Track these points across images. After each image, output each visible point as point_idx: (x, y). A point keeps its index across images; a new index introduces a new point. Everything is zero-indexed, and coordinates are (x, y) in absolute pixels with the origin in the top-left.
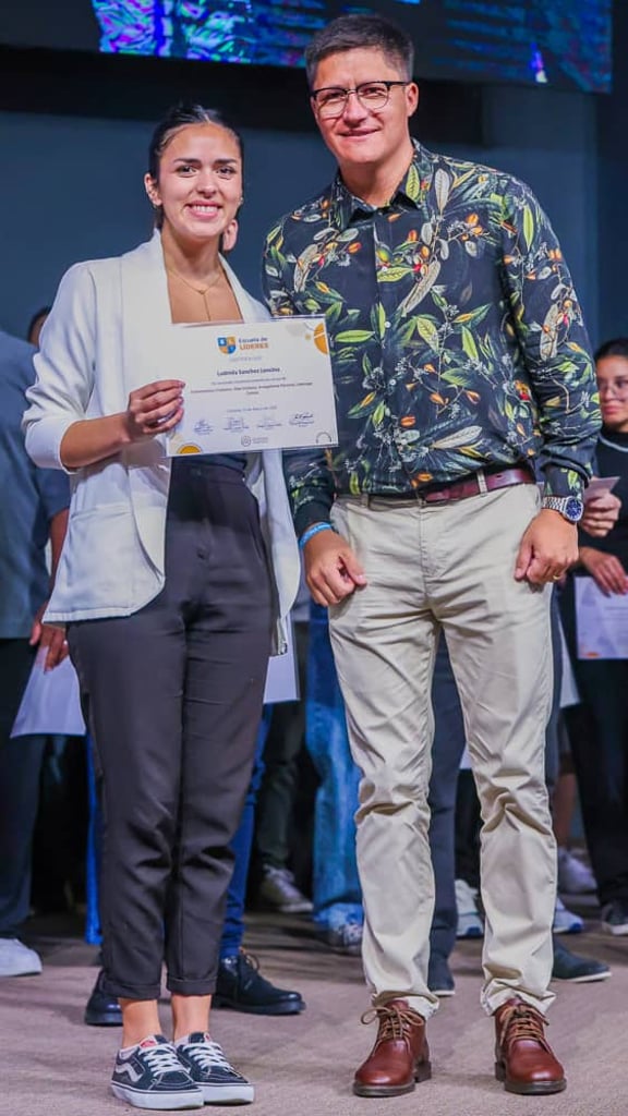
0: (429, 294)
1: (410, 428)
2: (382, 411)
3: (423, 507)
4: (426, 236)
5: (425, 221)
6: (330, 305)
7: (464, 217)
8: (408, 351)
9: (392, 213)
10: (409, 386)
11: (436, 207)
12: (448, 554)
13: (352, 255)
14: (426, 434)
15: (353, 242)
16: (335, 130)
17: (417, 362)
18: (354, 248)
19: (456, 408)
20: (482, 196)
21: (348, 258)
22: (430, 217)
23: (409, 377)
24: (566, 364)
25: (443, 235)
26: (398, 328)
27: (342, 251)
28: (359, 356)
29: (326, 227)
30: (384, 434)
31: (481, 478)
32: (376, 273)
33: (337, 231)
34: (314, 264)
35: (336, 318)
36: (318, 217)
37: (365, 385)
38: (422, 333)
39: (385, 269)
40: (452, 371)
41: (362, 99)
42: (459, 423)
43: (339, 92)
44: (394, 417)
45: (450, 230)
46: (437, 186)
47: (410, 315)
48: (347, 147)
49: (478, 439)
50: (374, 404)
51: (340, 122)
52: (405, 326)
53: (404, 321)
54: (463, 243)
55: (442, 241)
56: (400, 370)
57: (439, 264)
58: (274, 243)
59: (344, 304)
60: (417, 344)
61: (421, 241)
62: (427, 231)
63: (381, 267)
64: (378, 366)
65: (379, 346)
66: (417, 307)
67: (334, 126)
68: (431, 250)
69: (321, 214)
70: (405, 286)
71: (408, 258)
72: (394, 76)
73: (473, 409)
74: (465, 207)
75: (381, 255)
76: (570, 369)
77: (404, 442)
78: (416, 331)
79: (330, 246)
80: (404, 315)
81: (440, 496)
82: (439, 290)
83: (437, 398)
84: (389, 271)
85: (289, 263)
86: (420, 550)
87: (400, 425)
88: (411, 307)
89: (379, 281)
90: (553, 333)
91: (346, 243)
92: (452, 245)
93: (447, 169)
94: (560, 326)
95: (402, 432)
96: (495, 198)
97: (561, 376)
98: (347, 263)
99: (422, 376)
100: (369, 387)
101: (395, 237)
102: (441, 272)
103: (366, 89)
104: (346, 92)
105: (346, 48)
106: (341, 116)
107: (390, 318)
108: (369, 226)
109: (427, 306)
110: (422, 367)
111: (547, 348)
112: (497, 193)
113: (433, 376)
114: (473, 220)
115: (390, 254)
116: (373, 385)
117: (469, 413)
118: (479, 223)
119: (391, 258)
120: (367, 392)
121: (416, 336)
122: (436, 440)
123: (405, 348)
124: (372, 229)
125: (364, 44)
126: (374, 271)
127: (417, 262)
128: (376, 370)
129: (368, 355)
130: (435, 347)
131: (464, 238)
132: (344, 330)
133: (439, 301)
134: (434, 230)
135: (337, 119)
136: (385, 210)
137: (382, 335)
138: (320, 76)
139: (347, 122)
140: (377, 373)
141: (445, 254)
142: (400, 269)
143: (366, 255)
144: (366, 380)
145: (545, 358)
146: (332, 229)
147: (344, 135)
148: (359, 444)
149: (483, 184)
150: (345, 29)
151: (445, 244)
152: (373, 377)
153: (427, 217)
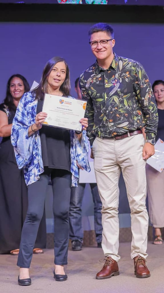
0: (117, 91)
2: (105, 118)
3: (115, 140)
5: (117, 73)
6: (93, 93)
7: (125, 73)
8: (111, 104)
9: (109, 71)
10: (111, 113)
11: (119, 70)
12: (121, 151)
13: (99, 81)
14: (115, 123)
16: (95, 51)
17: (113, 107)
18: (100, 79)
19: (122, 118)
20: (130, 67)
21: (98, 82)
22: (118, 72)
24: (150, 107)
25: (120, 76)
26: (109, 98)
27: (97, 80)
28: (100, 105)
36: (92, 71)
38: (115, 100)
39: (107, 84)
40: (121, 109)
41: (101, 44)
42: (123, 121)
43: (96, 42)
44: (108, 120)
45: (122, 76)
46: (119, 64)
48: (98, 55)
49: (128, 125)
51: (96, 49)
53: (111, 97)
54: (125, 79)
55: (120, 78)
56: (109, 109)
57: (119, 84)
58: (82, 77)
60: (114, 102)
62: (117, 76)
63: (106, 84)
64: (104, 107)
65: (105, 103)
66: (114, 94)
67: (95, 50)
68: (117, 80)
70: (111, 88)
72: (109, 38)
73: (127, 118)
75: (106, 81)
76: (151, 108)
77: (110, 125)
78: (113, 99)
79: (94, 78)
80: (111, 95)
81: (119, 138)
82: (119, 90)
83: (118, 115)
86: (114, 150)
88: (112, 94)
90: (147, 100)
91: (98, 78)
92: (122, 79)
93: (122, 60)
94: (149, 98)
95: (110, 123)
96: (133, 68)
97: (149, 110)
98: (98, 83)
99: (114, 110)
101: (109, 77)
102: (120, 86)
103: (102, 41)
104: (97, 42)
105: (98, 31)
106: (96, 48)
108: (103, 74)
109: (116, 94)
110: (114, 108)
111: (146, 103)
112: (133, 67)
113: (117, 110)
114: (128, 73)
115: (108, 81)
117: (125, 119)
118: (129, 74)
119: (108, 82)
121: (113, 101)
125: (102, 30)
127: (114, 83)
128: (104, 108)
129: (102, 105)
130: (118, 103)
131: (125, 78)
134: (118, 75)
135: (95, 48)
136: (107, 70)
137: (105, 100)
138: (91, 39)
139: (98, 49)
141: (121, 81)
142: (110, 84)
145: (145, 106)
146: (95, 74)
147: (97, 52)
149: (130, 65)
151: (121, 79)
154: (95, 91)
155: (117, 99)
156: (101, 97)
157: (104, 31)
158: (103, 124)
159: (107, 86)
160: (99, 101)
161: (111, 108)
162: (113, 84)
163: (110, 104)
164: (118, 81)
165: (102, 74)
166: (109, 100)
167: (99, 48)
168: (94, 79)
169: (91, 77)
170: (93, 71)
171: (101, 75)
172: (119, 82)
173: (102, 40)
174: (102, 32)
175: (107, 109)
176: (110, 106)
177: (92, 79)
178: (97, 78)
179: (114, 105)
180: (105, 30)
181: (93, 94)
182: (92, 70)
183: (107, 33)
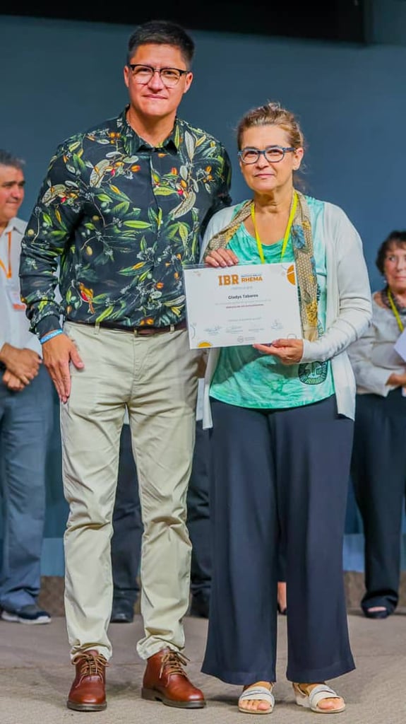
0: (190, 211)
1: (160, 290)
4: (183, 174)
6: (120, 202)
8: (172, 242)
9: (161, 152)
10: (167, 264)
11: (188, 157)
13: (133, 172)
15: (135, 164)
17: (175, 251)
18: (135, 168)
22: (185, 162)
23: (168, 259)
25: (194, 176)
28: (139, 237)
29: (115, 151)
30: (142, 288)
31: (172, 328)
32: (152, 189)
33: (123, 155)
34: (107, 172)
35: (125, 212)
37: (139, 256)
38: (181, 233)
39: (157, 187)
43: (149, 69)
45: (198, 174)
47: (177, 220)
50: (143, 269)
52: (172, 226)
53: (172, 223)
54: (204, 184)
55: (194, 180)
56: (166, 253)
57: (194, 194)
58: (76, 151)
59: (130, 204)
61: (180, 176)
62: (184, 171)
68: (187, 184)
69: (110, 141)
71: (172, 184)
74: (203, 161)
75: (155, 178)
77: (153, 297)
78: (178, 230)
79: (119, 164)
80: (173, 219)
82: (196, 211)
84: (160, 189)
85: (87, 167)
87: (156, 286)
89: (155, 194)
98: (131, 177)
99: (175, 260)
100: (141, 258)
103: (166, 71)
105: (159, 42)
106: (147, 84)
107: (164, 219)
108: (148, 157)
110: (176, 255)
116: (144, 258)
119: (161, 181)
120: (140, 261)
121: (177, 235)
122: (167, 300)
123: (171, 240)
124: (149, 160)
126: (151, 187)
127: (179, 188)
128: (150, 249)
131: (205, 181)
132: (131, 220)
133: (195, 217)
134: (189, 171)
135: (145, 85)
136: (157, 150)
139: (150, 89)
140: (150, 251)
142: (167, 189)
143: (145, 175)
144: (140, 253)
146: (119, 153)
148: (123, 291)
150: (162, 30)
152: (146, 253)
153: (183, 162)
154: (127, 198)
155: (187, 233)
156: (143, 217)
157: (176, 47)
158: (133, 289)
159: (160, 191)
160: (135, 227)
161: (169, 251)
162: (176, 189)
163: (169, 242)
164: (189, 188)
165: (141, 157)
166: (166, 228)
167: (156, 86)
168: (117, 166)
169: (108, 159)
170: (112, 142)
171: (140, 159)
172: (194, 191)
173: (166, 68)
174: (172, 46)
175: (159, 253)
176: (169, 247)
177: (113, 164)
178: (126, 165)
179: (177, 247)
180: (177, 44)
181: (120, 206)
182: (110, 139)
183: (182, 52)
